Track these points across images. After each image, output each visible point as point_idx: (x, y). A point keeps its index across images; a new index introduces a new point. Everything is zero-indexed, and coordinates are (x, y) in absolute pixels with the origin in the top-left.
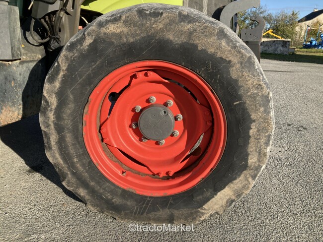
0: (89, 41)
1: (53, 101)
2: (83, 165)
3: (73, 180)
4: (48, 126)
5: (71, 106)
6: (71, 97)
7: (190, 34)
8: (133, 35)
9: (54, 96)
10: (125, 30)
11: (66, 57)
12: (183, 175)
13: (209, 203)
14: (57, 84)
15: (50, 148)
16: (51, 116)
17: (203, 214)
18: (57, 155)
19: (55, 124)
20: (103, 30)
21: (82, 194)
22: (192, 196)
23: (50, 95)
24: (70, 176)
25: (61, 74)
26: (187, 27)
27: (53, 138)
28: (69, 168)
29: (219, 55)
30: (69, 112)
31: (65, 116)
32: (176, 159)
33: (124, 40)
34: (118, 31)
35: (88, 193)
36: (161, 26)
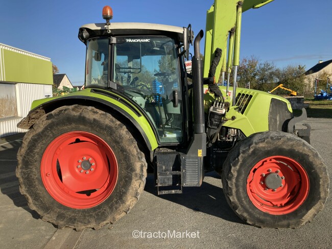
0: (251, 150)
1: (235, 174)
2: (246, 201)
3: (242, 209)
4: (232, 185)
5: (243, 176)
6: (244, 172)
7: (292, 145)
8: (270, 147)
9: (236, 172)
10: (266, 145)
11: (242, 157)
12: (290, 204)
13: (305, 216)
14: (238, 167)
15: (232, 195)
16: (234, 180)
17: (303, 222)
18: (235, 198)
19: (235, 184)
20: (257, 146)
21: (245, 216)
22: (297, 214)
23: (234, 172)
24: (240, 207)
25: (239, 163)
26: (291, 143)
27: (234, 190)
28: (240, 203)
29: (304, 153)
30: (242, 178)
31: (240, 180)
32: (284, 197)
33: (266, 149)
34: (264, 146)
35: (248, 215)
36: (280, 143)
